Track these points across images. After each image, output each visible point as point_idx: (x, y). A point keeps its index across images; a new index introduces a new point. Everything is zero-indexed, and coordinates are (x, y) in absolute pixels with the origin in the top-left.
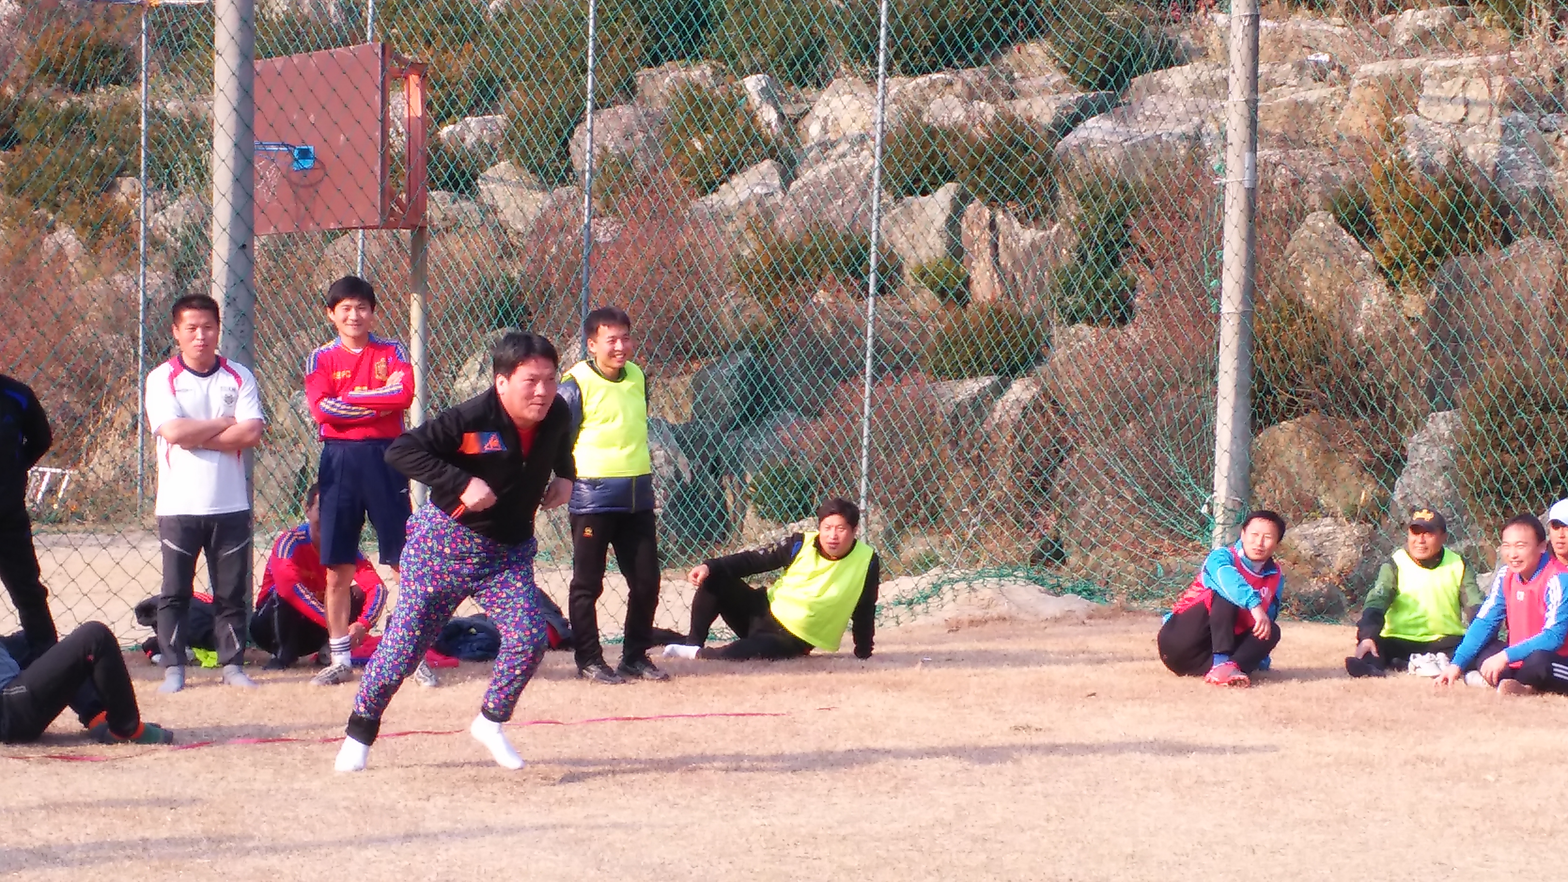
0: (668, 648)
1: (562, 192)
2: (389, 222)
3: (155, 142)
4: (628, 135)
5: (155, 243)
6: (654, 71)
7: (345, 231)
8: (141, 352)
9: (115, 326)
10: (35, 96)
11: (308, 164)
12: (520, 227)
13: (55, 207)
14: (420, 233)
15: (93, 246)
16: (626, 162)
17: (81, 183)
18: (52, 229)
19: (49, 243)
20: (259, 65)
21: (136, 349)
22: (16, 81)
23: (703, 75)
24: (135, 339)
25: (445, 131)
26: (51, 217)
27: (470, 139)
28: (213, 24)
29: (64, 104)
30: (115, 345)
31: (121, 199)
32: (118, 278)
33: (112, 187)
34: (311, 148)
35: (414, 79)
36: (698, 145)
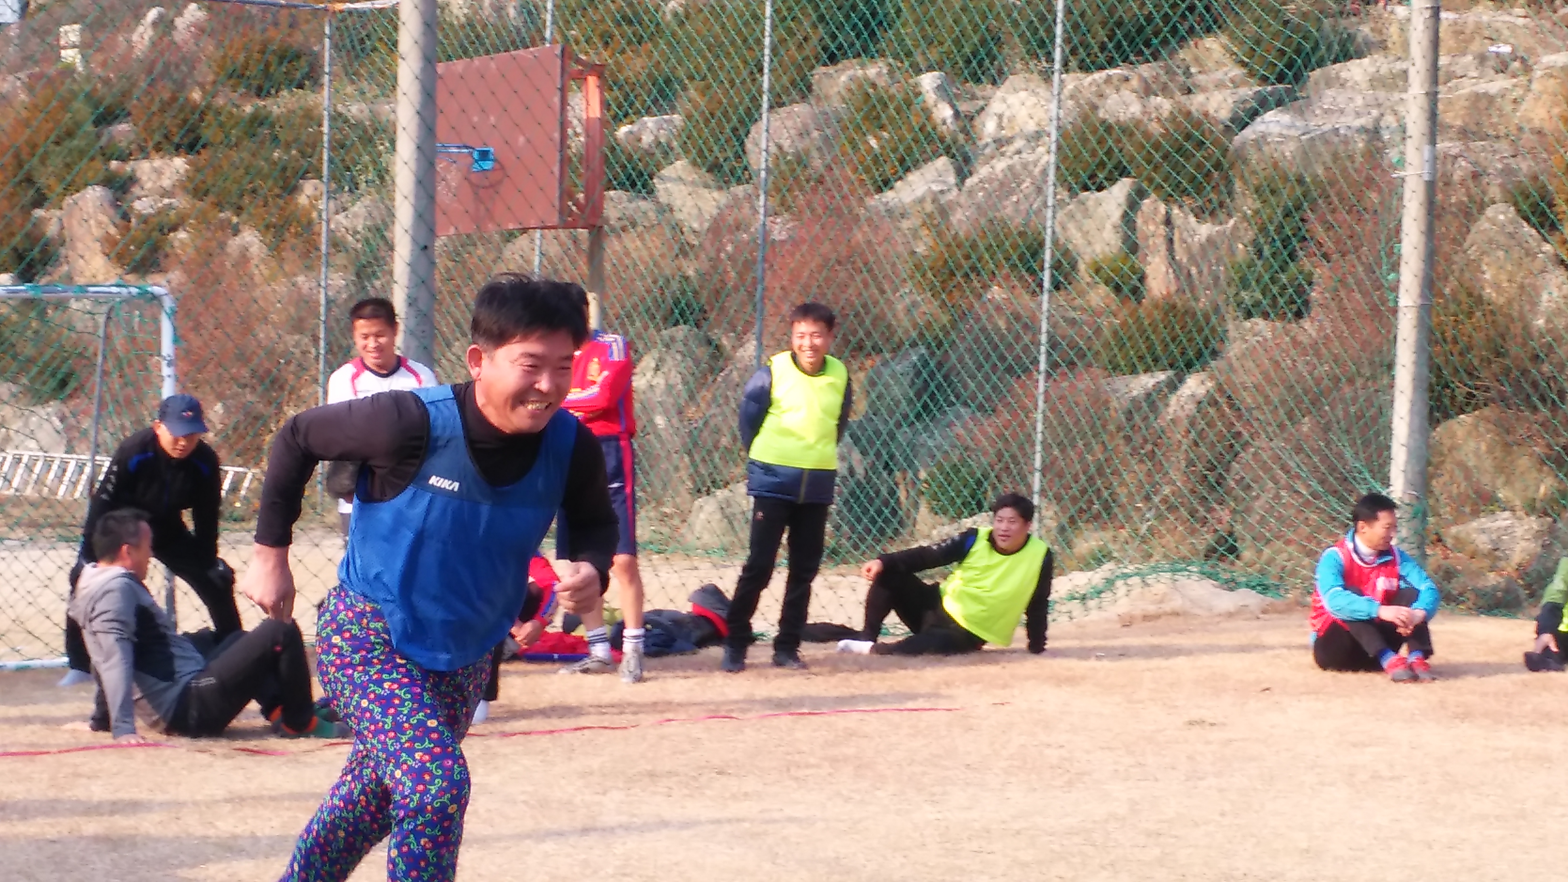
0: (842, 643)
1: (739, 190)
2: (567, 222)
3: (338, 145)
4: (803, 133)
5: (336, 244)
6: (831, 70)
7: (524, 230)
8: (322, 351)
9: (298, 326)
10: (220, 101)
11: (488, 165)
12: (696, 225)
13: (239, 210)
14: (597, 232)
15: (275, 249)
16: (801, 160)
17: (265, 187)
18: (236, 232)
19: (234, 244)
20: (441, 68)
21: (317, 349)
22: (202, 86)
23: (879, 74)
24: (315, 340)
25: (623, 130)
26: (235, 220)
27: (647, 139)
28: (396, 28)
29: (248, 109)
30: (297, 345)
31: (303, 200)
32: (301, 279)
33: (292, 190)
34: (492, 150)
35: (592, 81)
36: (873, 142)
